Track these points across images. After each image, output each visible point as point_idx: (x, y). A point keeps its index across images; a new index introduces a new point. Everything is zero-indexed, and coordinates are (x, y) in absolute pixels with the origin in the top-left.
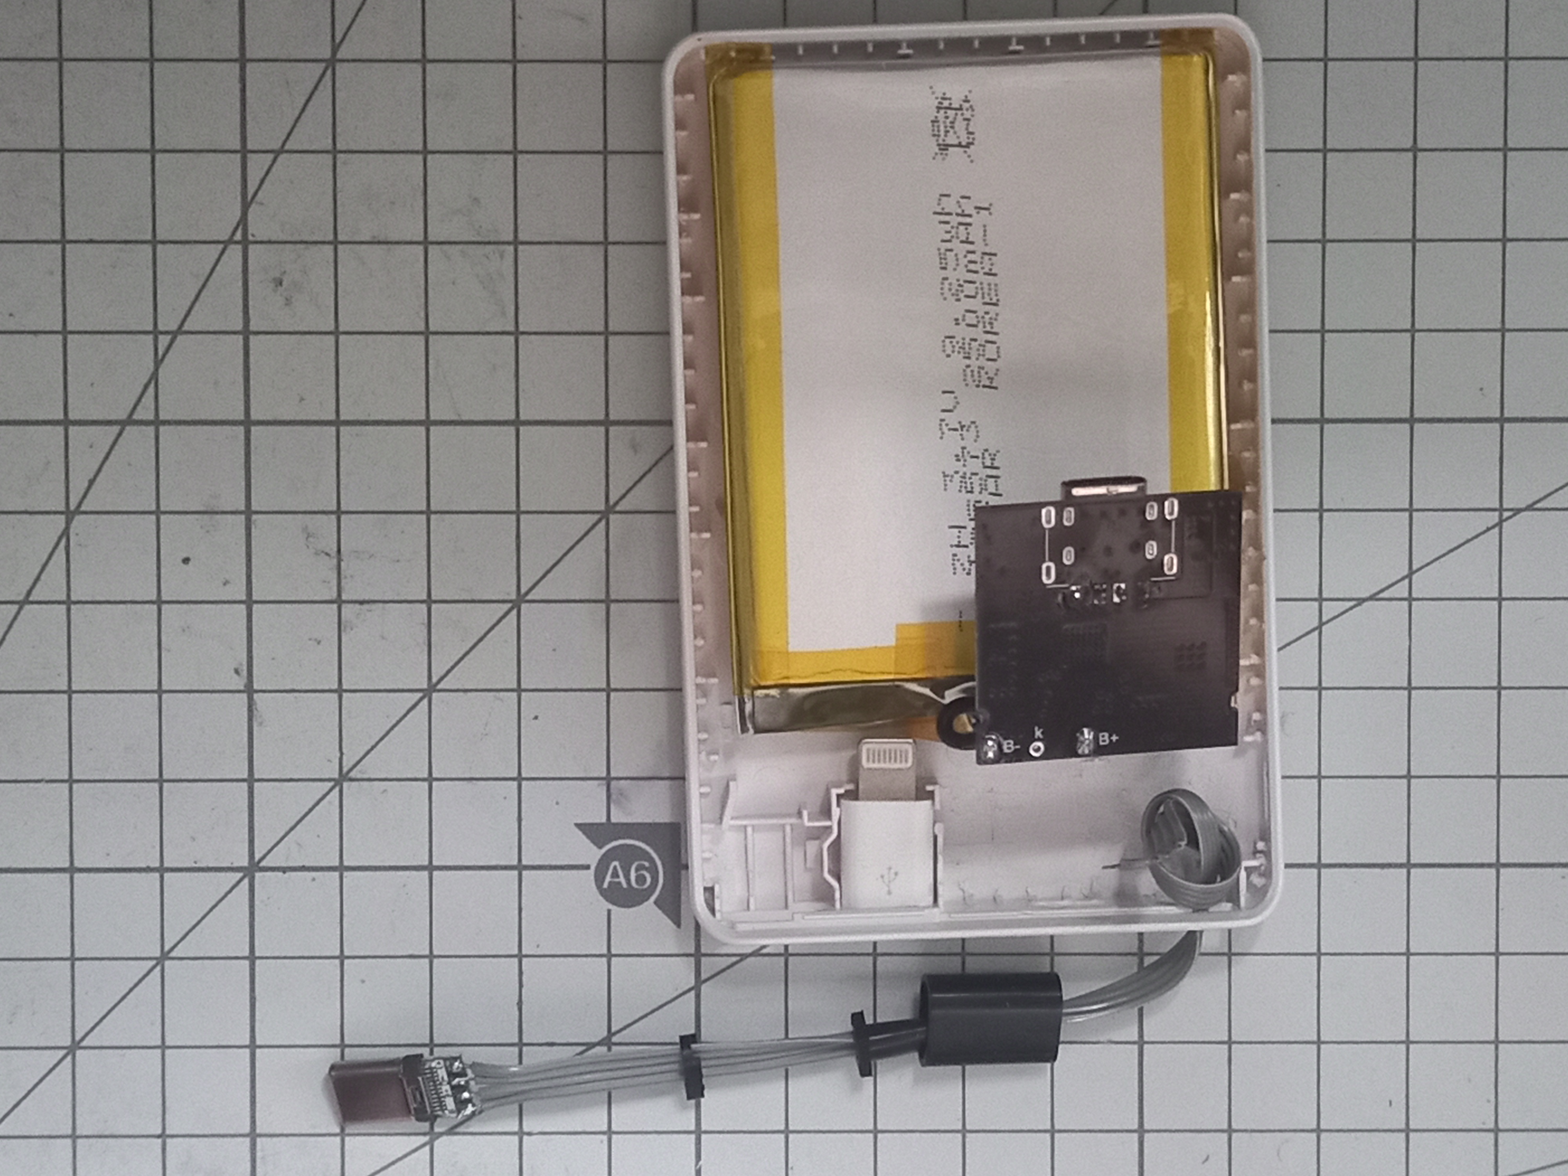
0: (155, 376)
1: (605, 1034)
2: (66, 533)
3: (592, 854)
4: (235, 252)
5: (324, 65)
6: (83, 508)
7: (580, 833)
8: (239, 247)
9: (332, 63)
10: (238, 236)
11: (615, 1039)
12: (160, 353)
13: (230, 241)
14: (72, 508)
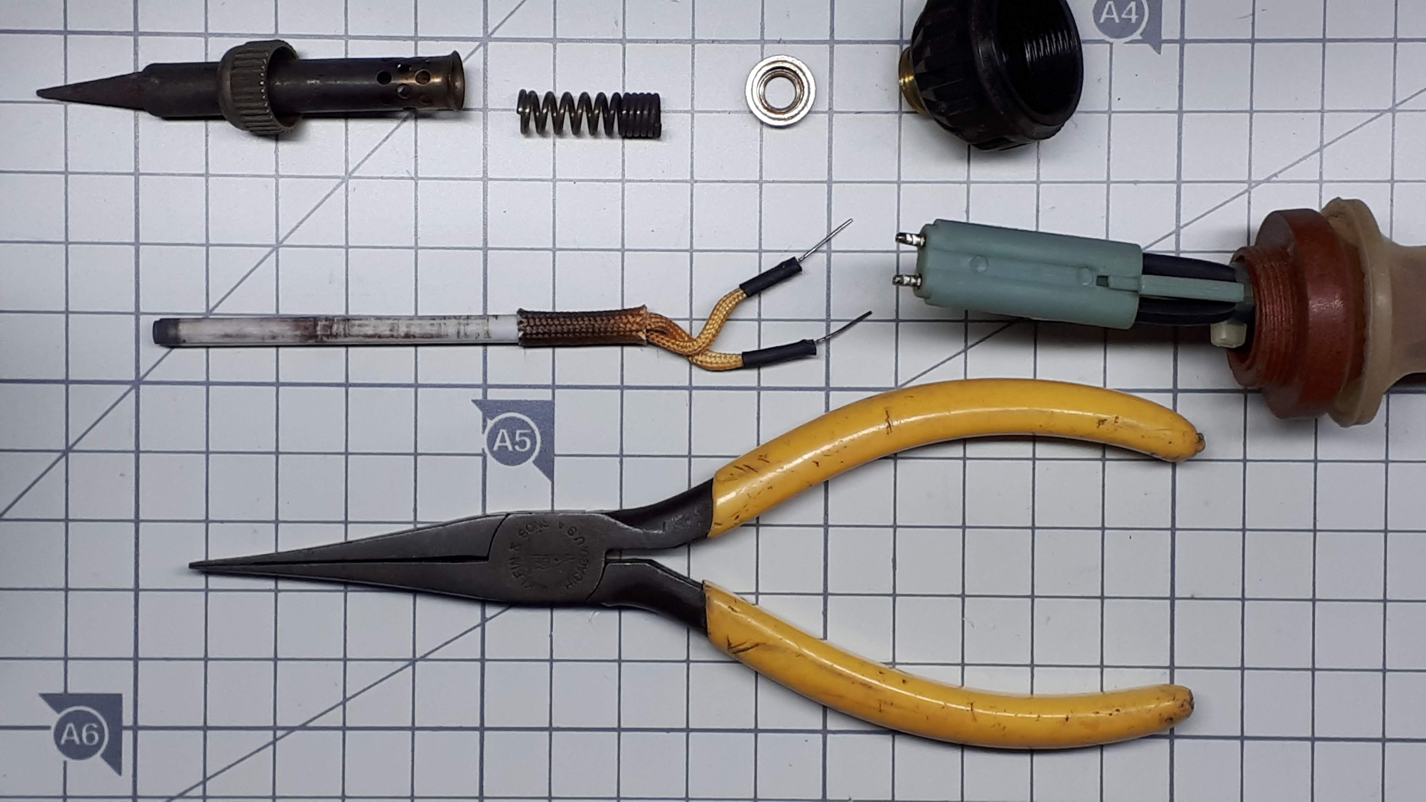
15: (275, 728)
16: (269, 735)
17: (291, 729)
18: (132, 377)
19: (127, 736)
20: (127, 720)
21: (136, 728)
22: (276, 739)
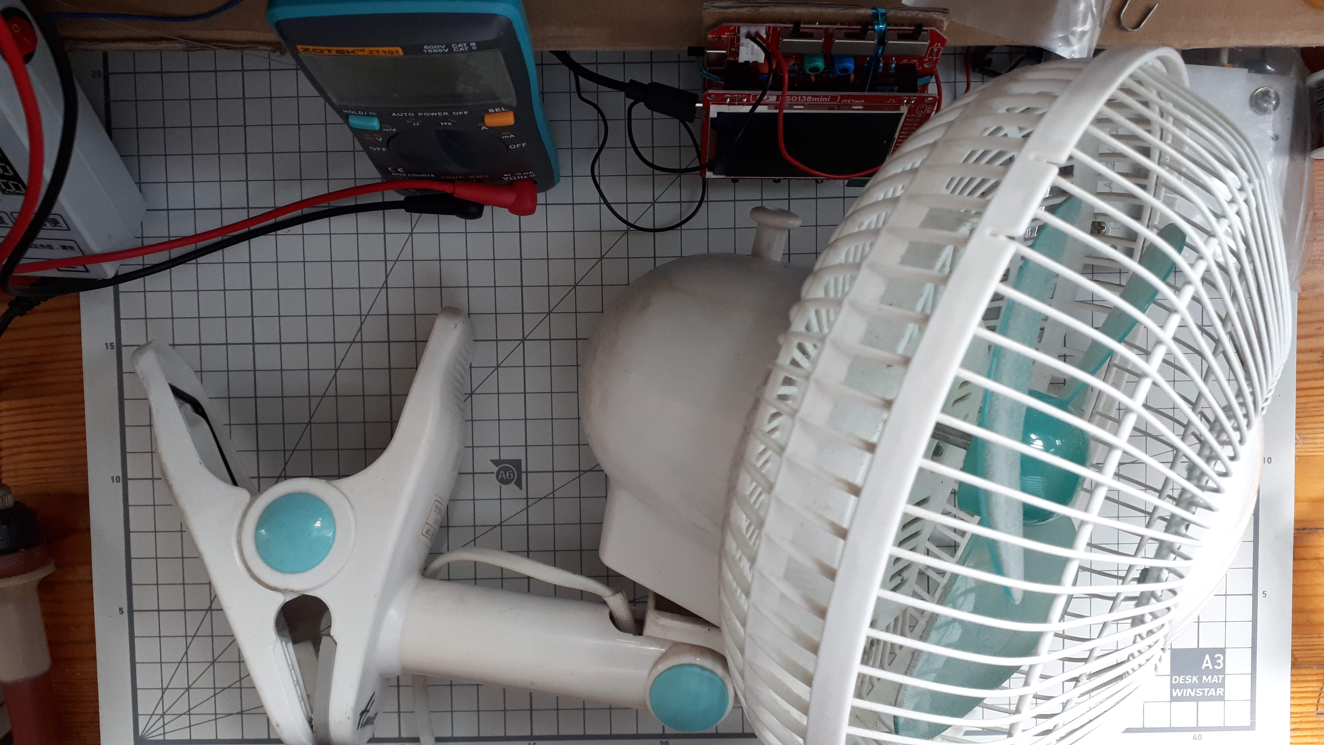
0: (360, 329)
1: (500, 522)
2: (335, 375)
3: (495, 469)
4: (384, 290)
5: (408, 235)
6: (341, 367)
7: (491, 463)
8: (385, 289)
9: (411, 234)
10: (385, 286)
11: (503, 524)
12: (362, 320)
13: (382, 287)
14: (337, 367)
15: (579, 471)
16: (577, 474)
17: (586, 471)
18: (521, 337)
19: (524, 475)
20: (523, 469)
21: (527, 472)
22: (580, 476)
